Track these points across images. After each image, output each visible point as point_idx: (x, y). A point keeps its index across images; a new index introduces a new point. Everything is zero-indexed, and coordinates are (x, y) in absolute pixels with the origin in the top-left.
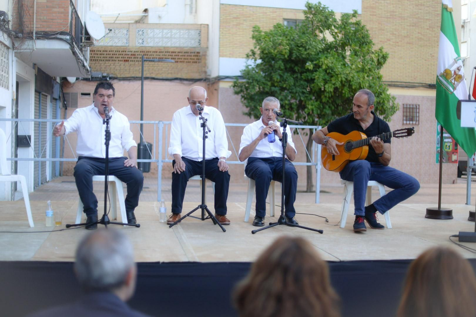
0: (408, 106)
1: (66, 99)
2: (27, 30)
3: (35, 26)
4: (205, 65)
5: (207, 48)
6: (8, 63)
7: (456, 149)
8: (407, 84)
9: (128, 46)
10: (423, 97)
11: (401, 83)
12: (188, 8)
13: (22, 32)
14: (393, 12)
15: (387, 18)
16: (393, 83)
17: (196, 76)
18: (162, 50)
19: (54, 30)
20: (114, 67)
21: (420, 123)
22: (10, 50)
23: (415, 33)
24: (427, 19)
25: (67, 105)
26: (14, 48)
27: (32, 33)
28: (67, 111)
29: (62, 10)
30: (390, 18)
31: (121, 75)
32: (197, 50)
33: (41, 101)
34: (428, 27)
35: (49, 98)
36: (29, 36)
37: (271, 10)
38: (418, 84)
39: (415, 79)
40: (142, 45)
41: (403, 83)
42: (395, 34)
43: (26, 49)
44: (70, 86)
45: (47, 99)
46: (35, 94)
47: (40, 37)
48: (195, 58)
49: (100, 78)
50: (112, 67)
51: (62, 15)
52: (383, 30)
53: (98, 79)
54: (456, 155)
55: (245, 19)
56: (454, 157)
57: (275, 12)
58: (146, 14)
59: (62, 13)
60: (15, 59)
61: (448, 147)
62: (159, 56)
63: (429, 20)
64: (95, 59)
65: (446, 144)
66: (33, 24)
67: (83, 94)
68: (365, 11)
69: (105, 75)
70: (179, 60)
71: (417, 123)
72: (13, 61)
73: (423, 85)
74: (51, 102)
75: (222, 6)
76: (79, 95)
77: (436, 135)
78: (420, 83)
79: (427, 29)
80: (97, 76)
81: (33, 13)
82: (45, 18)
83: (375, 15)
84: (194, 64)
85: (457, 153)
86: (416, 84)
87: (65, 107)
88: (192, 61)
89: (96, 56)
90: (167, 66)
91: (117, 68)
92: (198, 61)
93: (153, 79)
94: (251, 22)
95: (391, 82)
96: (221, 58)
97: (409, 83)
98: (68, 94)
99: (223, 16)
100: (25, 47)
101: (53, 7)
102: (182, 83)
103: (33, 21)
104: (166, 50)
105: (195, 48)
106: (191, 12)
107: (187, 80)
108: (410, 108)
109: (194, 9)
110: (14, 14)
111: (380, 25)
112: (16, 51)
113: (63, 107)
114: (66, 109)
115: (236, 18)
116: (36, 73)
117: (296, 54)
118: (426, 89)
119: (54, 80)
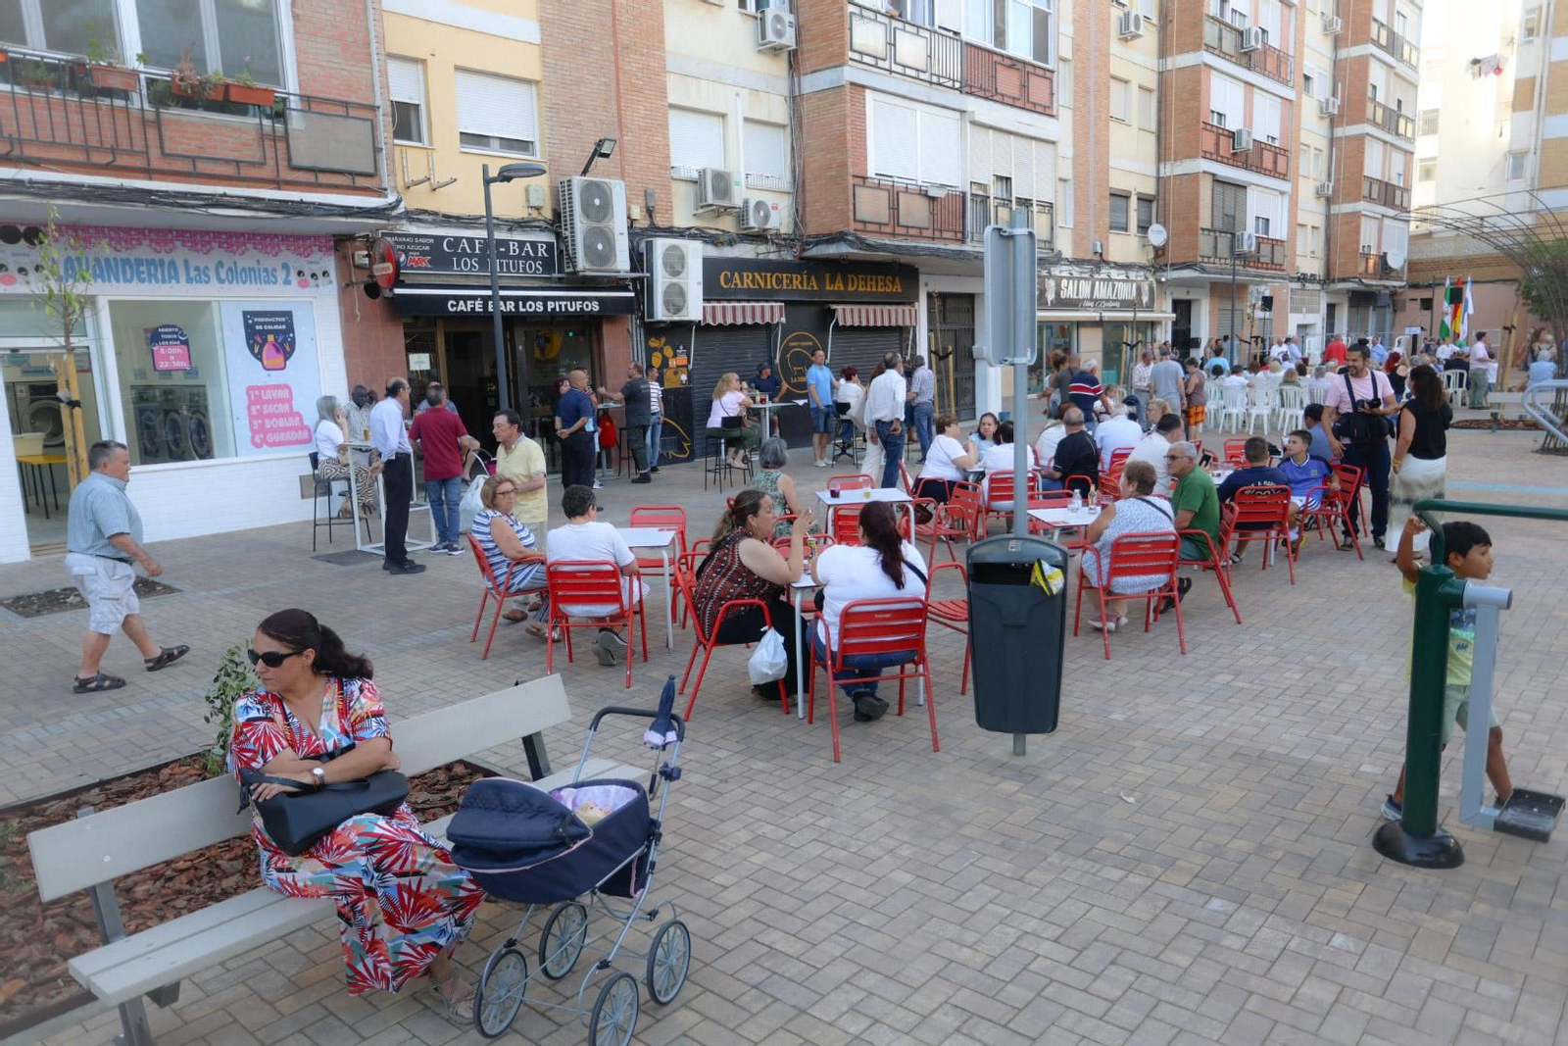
1: (1396, 305)
2: (1332, 278)
3: (1337, 275)
6: (1319, 299)
13: (1329, 280)
22: (1321, 291)
25: (1397, 310)
26: (1323, 289)
27: (1335, 279)
28: (1398, 313)
35: (1370, 308)
47: (1340, 281)
49: (1423, 286)
60: (1323, 294)
72: (1321, 296)
74: (1374, 309)
76: (1407, 302)
81: (1337, 266)
82: (1344, 270)
98: (1395, 301)
100: (1331, 288)
103: (1336, 272)
110: (1324, 271)
112: (1325, 291)
113: (1392, 310)
116: (1352, 297)
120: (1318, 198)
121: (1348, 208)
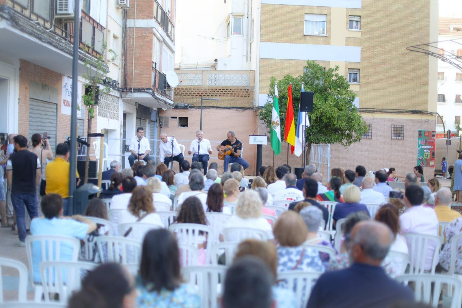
0: (395, 126)
1: (161, 121)
2: (129, 87)
3: (133, 85)
4: (253, 98)
5: (254, 86)
6: (118, 106)
7: (434, 157)
8: (395, 110)
9: (202, 86)
10: (407, 120)
11: (390, 110)
12: (245, 58)
13: (126, 88)
14: (385, 60)
15: (380, 64)
16: (384, 110)
17: (247, 106)
18: (224, 88)
19: (143, 87)
20: (193, 99)
21: (405, 138)
22: (119, 98)
23: (401, 74)
24: (410, 64)
25: (162, 125)
26: (121, 97)
27: (132, 89)
28: (162, 129)
29: (148, 76)
30: (382, 64)
31: (197, 105)
32: (248, 88)
33: (141, 124)
34: (412, 70)
35: (148, 121)
36: (130, 90)
37: (295, 61)
38: (403, 111)
39: (401, 107)
40: (211, 85)
41: (391, 110)
42: (386, 76)
43: (128, 98)
44: (163, 113)
45: (146, 122)
46: (136, 120)
47: (136, 91)
48: (246, 93)
49: (183, 107)
50: (191, 99)
51: (148, 79)
52: (377, 73)
53: (182, 108)
54: (433, 161)
55: (277, 68)
56: (432, 163)
57: (298, 63)
58: (216, 63)
59: (147, 78)
60: (122, 103)
61: (426, 155)
62: (222, 92)
63: (412, 65)
64: (180, 94)
65: (425, 153)
66: (132, 84)
67: (172, 118)
68: (363, 60)
69: (186, 105)
70: (235, 95)
71: (402, 138)
72: (121, 104)
73: (407, 111)
74: (149, 123)
75: (261, 60)
76: (170, 118)
77: (417, 146)
78: (405, 110)
79: (411, 71)
80: (181, 106)
81: (132, 78)
82: (139, 80)
83: (371, 63)
84: (245, 98)
85: (434, 160)
86: (402, 111)
87: (161, 126)
88: (243, 95)
89: (181, 92)
90: (227, 99)
91: (195, 100)
92: (248, 95)
93: (218, 107)
94: (281, 70)
95: (383, 109)
96: (260, 95)
97: (396, 110)
98: (162, 117)
99: (262, 66)
100: (127, 96)
101: (143, 75)
102: (237, 110)
103: (132, 82)
104: (227, 88)
105: (246, 86)
106: (247, 61)
107: (240, 108)
108: (397, 127)
109: (249, 58)
110: (122, 79)
111: (375, 70)
112: (123, 99)
113: (159, 126)
114: (161, 127)
115: (271, 67)
116: (137, 108)
117: (295, 96)
118: (409, 114)
119: (151, 109)
120: (118, 8)
121: (141, 23)
